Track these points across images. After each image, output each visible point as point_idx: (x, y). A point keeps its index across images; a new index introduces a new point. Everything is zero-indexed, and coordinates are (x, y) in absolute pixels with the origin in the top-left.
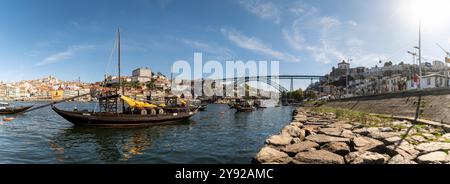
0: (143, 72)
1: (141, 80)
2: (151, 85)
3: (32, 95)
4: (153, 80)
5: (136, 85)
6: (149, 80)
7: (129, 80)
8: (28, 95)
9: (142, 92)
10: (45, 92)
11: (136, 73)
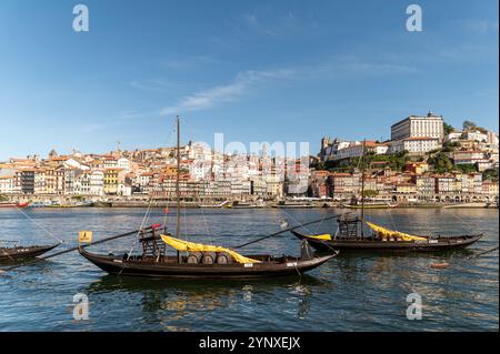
0: (417, 128)
1: (412, 148)
2: (442, 161)
3: (136, 190)
4: (448, 146)
5: (400, 161)
6: (434, 146)
7: (381, 150)
8: (128, 191)
9: (413, 181)
10: (170, 185)
11: (401, 131)
